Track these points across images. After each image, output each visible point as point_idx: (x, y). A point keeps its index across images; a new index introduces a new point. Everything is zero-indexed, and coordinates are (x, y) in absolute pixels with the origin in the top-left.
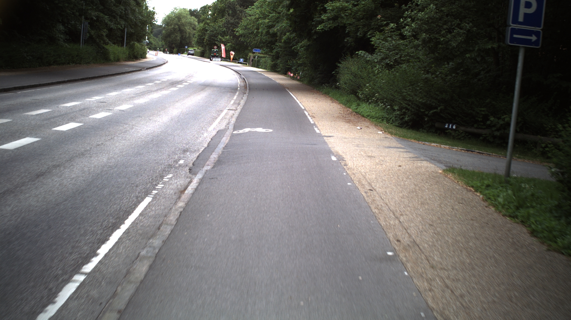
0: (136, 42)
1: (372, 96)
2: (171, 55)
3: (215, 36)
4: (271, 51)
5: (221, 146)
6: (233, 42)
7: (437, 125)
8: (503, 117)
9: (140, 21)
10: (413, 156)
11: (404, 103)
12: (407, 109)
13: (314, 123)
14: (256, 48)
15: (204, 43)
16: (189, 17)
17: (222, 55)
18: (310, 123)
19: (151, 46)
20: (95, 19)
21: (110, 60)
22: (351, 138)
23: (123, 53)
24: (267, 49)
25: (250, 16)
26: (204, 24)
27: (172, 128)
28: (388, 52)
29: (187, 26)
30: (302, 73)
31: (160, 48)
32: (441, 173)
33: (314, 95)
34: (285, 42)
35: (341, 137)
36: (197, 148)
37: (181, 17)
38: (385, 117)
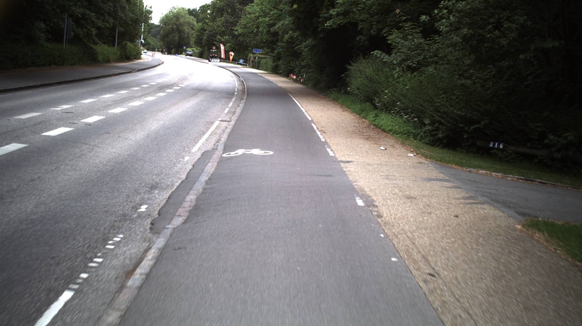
0: (128, 42)
1: (392, 104)
2: (169, 56)
3: (214, 35)
4: (273, 52)
5: (204, 178)
6: (233, 42)
7: (479, 143)
8: (564, 135)
9: (130, 19)
10: (467, 195)
11: (437, 115)
12: (440, 123)
13: (325, 140)
14: (256, 48)
15: (202, 43)
16: (188, 16)
17: (221, 56)
18: (321, 141)
19: (149, 47)
20: (80, 16)
21: (99, 61)
22: (376, 164)
23: (114, 54)
24: (268, 49)
25: (250, 14)
26: (203, 24)
27: (144, 149)
28: (410, 52)
29: (185, 26)
30: (306, 75)
31: (158, 49)
32: (521, 231)
33: (320, 102)
34: (287, 42)
35: (362, 162)
36: (171, 182)
37: (180, 16)
38: (411, 133)
